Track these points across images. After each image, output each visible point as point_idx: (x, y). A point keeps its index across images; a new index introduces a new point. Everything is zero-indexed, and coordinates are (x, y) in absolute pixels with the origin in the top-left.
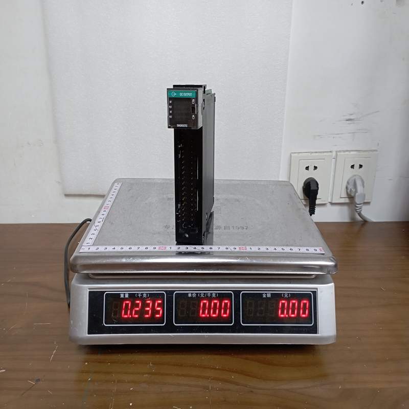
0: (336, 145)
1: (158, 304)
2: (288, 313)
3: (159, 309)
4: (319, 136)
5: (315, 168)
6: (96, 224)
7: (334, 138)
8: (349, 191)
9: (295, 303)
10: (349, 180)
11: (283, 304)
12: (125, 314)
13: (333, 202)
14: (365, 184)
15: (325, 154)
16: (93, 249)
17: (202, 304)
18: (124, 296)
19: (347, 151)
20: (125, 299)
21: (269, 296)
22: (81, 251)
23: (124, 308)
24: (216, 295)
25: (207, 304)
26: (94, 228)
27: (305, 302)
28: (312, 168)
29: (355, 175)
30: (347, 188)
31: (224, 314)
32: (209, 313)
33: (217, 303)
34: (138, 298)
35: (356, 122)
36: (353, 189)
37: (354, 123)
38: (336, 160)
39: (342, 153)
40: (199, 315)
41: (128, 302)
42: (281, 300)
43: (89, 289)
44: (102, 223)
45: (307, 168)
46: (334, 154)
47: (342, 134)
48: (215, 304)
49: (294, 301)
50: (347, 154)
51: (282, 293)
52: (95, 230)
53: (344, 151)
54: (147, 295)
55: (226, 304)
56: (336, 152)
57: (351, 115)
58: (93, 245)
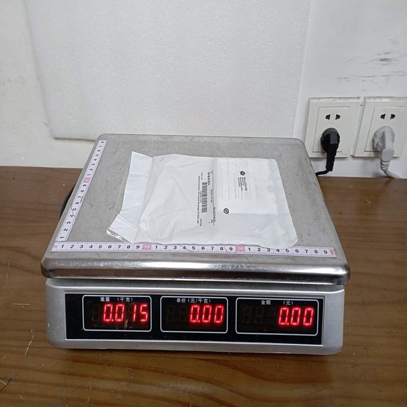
0: (365, 90)
1: (143, 308)
2: (289, 321)
3: (144, 313)
4: (345, 78)
5: (338, 117)
6: (74, 206)
7: (363, 81)
8: (375, 145)
9: (298, 311)
10: (377, 132)
11: (284, 312)
12: (106, 318)
13: (355, 156)
14: (395, 138)
15: (351, 100)
16: (67, 247)
17: (192, 308)
18: (105, 300)
19: (378, 97)
20: (105, 303)
21: (268, 303)
22: (54, 250)
23: (105, 311)
24: (208, 301)
25: (198, 309)
26: (70, 212)
27: (309, 309)
28: (333, 117)
29: (385, 127)
30: (373, 141)
31: (216, 320)
32: (200, 318)
33: (209, 308)
34: (120, 302)
35: (392, 62)
36: (380, 144)
37: (389, 64)
38: (364, 109)
39: (372, 100)
40: (189, 321)
41: (109, 305)
42: (283, 307)
43: (65, 291)
44: (80, 204)
45: (328, 117)
46: (362, 100)
47: (374, 77)
48: (207, 310)
49: (297, 309)
50: (378, 102)
51: (283, 301)
52: (71, 216)
53: (375, 98)
54: (130, 299)
55: (219, 310)
56: (365, 98)
57: (388, 53)
58: (68, 240)
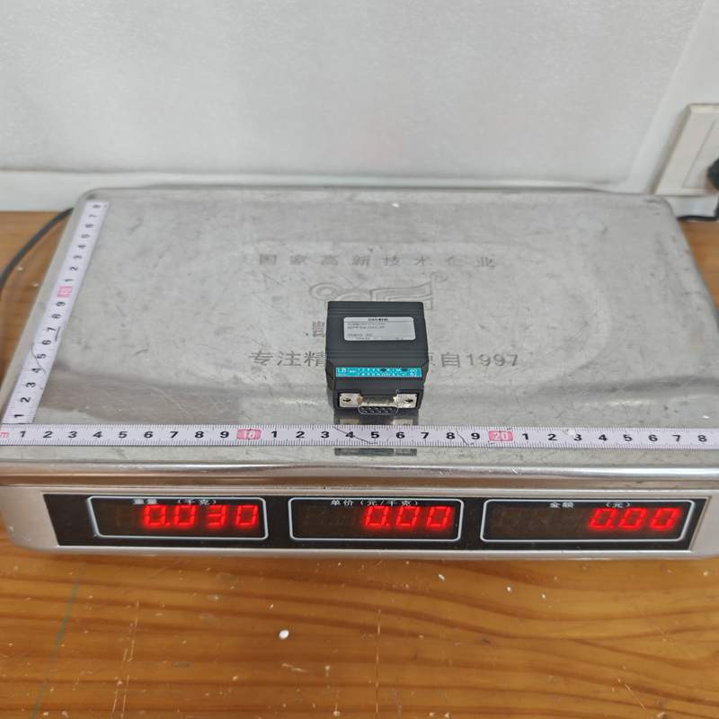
6: (39, 348)
16: (35, 434)
26: (31, 363)
44: (58, 343)
52: (36, 371)
58: (35, 421)
